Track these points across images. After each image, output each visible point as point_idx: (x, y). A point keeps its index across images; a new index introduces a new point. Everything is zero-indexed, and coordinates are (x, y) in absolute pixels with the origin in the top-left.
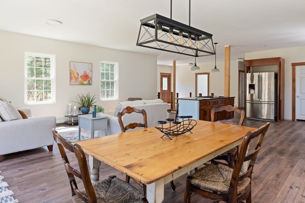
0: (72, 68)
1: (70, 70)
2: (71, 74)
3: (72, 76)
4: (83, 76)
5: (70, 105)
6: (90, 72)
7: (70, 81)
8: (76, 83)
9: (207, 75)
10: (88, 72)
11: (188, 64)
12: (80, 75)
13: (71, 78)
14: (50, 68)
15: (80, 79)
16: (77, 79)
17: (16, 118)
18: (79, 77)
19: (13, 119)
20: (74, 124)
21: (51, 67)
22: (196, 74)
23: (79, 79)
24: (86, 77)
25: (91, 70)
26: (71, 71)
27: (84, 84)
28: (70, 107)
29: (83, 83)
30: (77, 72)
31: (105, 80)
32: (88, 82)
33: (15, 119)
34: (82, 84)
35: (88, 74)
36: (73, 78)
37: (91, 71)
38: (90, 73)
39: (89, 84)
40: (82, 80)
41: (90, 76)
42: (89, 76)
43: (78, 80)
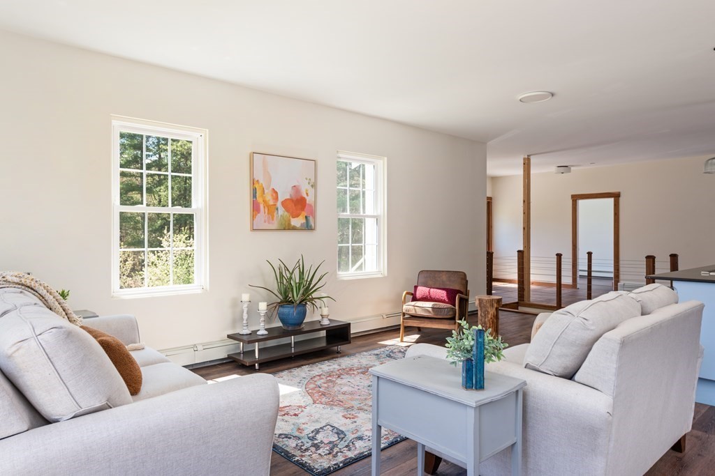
0: (259, 176)
1: (253, 182)
2: (254, 196)
3: (260, 200)
4: (291, 200)
5: (246, 297)
6: (309, 187)
7: (253, 217)
8: (269, 223)
9: (612, 200)
10: (305, 188)
11: (553, 169)
12: (281, 199)
13: (255, 208)
14: (190, 173)
15: (281, 211)
16: (272, 210)
17: (103, 402)
18: (279, 204)
19: (85, 408)
20: (260, 365)
21: (192, 172)
22: (573, 196)
23: (277, 209)
24: (298, 204)
25: (313, 180)
26: (257, 186)
27: (294, 228)
28: (245, 305)
29: (289, 224)
30: (272, 187)
31: (347, 214)
32: (304, 221)
33: (98, 405)
34: (288, 227)
35: (305, 196)
36: (262, 207)
37: (314, 186)
38: (311, 191)
39: (308, 227)
40: (286, 213)
41: (309, 200)
42: (307, 202)
43: (275, 214)
